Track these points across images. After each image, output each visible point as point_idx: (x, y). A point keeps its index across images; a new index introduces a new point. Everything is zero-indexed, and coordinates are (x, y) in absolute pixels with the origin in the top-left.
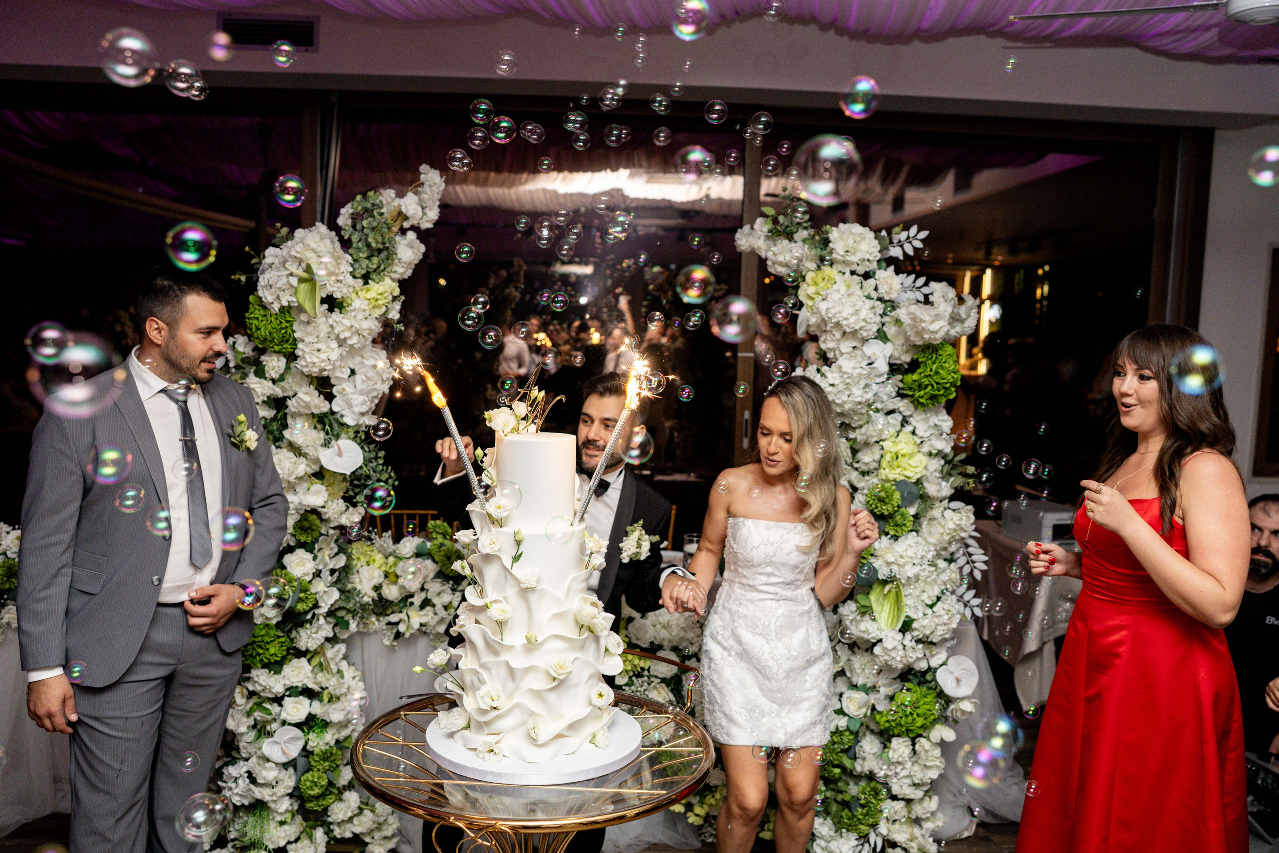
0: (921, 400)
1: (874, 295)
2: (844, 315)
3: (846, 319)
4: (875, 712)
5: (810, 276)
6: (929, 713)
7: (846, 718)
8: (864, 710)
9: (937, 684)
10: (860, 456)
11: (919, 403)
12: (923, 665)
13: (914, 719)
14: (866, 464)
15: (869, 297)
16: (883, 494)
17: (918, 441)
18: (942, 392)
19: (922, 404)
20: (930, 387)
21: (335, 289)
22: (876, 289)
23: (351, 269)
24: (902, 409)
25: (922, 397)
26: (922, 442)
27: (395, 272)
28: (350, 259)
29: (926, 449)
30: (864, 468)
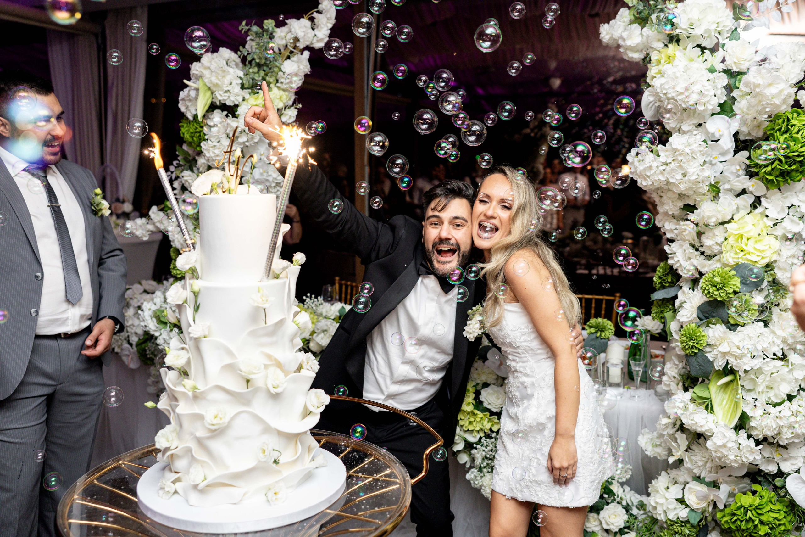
0: (769, 177)
1: (721, 67)
2: (679, 89)
3: (681, 94)
4: (717, 510)
5: (654, 56)
6: (778, 523)
7: (688, 510)
8: (704, 505)
9: (787, 492)
10: (704, 239)
11: (769, 181)
12: (772, 469)
13: (756, 526)
14: (710, 247)
15: (712, 70)
16: (718, 279)
17: (771, 224)
18: (794, 167)
19: (772, 181)
20: (777, 162)
21: (225, 98)
22: (723, 61)
23: (240, 81)
24: (751, 189)
25: (770, 174)
26: (775, 225)
27: (282, 83)
28: (241, 74)
29: (779, 231)
30: (708, 252)
